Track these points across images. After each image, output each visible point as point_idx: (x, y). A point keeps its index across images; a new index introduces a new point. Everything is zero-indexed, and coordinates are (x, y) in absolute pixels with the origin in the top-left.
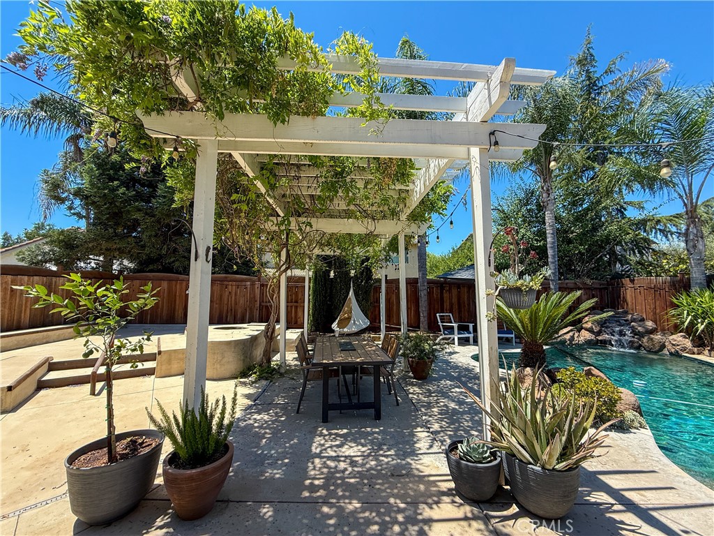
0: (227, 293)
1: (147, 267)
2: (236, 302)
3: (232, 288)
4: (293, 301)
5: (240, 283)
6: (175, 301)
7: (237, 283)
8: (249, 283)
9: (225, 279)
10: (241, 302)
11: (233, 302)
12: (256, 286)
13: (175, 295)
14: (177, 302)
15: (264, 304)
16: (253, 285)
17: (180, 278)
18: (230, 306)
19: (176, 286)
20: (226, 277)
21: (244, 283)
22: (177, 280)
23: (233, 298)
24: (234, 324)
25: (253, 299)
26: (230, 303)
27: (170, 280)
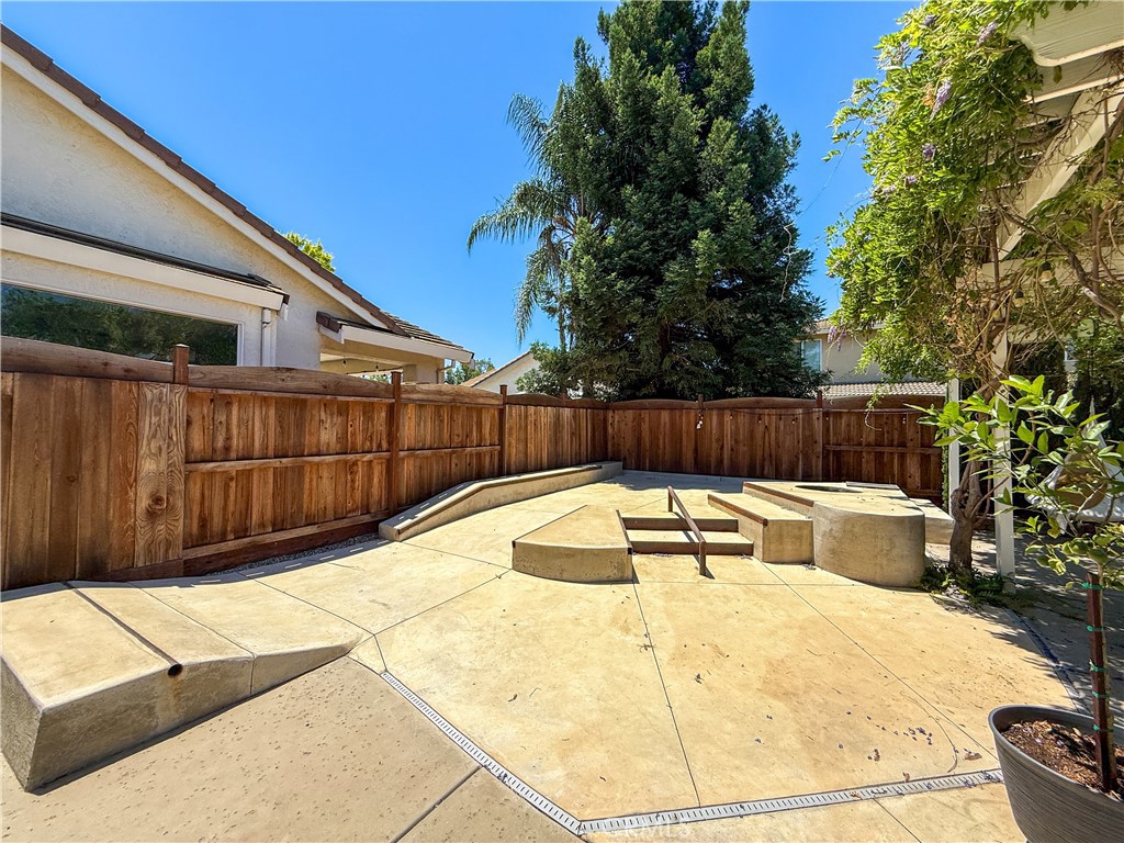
0: (761, 428)
1: (639, 390)
2: (777, 443)
3: (770, 418)
4: (895, 443)
5: (783, 411)
6: (681, 440)
7: (778, 411)
8: (801, 411)
9: (758, 405)
10: (787, 444)
11: (773, 443)
12: (815, 416)
13: (681, 432)
14: (684, 443)
15: (832, 448)
16: (808, 413)
17: (686, 406)
18: (767, 449)
19: (681, 417)
20: (758, 402)
21: (790, 411)
22: (682, 408)
23: (773, 435)
24: (823, 481)
25: (810, 440)
26: (767, 444)
27: (672, 409)
